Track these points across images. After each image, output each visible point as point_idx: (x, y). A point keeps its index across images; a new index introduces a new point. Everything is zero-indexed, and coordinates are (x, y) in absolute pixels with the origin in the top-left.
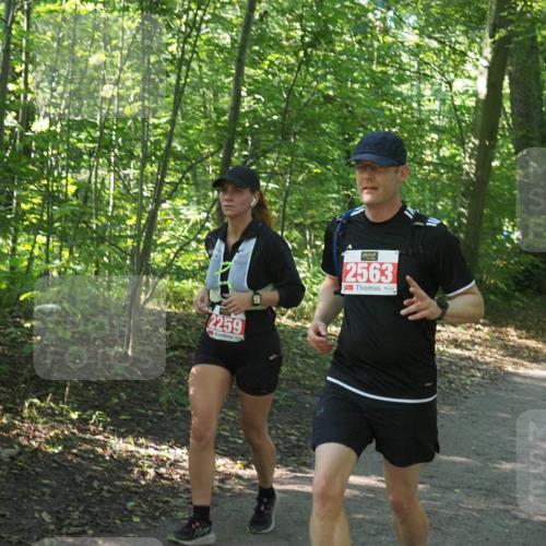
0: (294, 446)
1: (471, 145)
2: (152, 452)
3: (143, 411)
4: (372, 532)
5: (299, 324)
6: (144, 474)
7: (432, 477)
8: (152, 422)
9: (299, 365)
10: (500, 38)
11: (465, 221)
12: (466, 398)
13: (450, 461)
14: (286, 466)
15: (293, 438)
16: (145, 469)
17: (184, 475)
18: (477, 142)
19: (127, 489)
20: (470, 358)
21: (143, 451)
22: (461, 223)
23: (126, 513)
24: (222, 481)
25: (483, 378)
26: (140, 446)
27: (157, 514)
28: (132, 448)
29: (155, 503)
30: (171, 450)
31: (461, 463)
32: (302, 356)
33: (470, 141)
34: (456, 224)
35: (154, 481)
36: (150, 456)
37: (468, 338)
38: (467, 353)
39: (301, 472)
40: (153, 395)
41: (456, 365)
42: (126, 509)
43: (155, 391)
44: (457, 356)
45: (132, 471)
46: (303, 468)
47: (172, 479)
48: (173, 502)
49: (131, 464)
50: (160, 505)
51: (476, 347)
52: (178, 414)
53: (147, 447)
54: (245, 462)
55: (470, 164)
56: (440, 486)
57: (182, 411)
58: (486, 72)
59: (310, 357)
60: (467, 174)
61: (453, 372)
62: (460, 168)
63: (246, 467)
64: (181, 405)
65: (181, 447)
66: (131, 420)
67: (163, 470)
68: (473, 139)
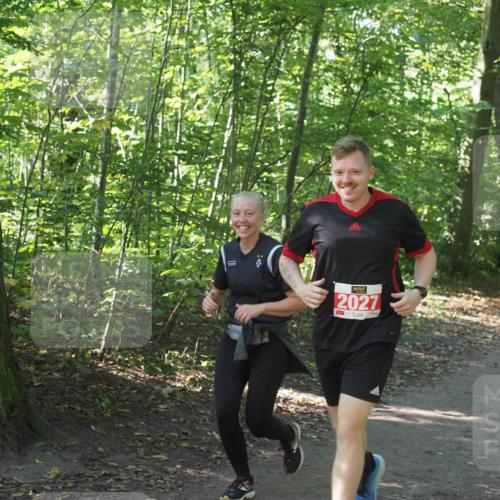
1: (466, 143)
11: (460, 208)
12: (486, 354)
18: (471, 141)
22: (456, 210)
33: (465, 140)
34: (452, 210)
41: (469, 329)
55: (465, 159)
60: (463, 168)
61: (469, 334)
68: (468, 139)
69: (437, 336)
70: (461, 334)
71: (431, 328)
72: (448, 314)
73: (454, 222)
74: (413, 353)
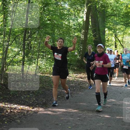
0: (44, 103)
1: (82, 32)
2: (9, 106)
3: (6, 96)
4: (66, 122)
5: (43, 75)
6: (7, 111)
7: (79, 108)
8: (8, 99)
9: (44, 84)
10: (89, 6)
11: (82, 50)
12: (85, 90)
13: (83, 104)
14: (43, 108)
15: (44, 101)
16: (7, 110)
17: (17, 111)
18: (84, 31)
19: (3, 115)
20: (85, 81)
21: (7, 106)
22: (81, 50)
23: (3, 121)
24: (27, 112)
25: (88, 85)
26: (6, 105)
27: (11, 121)
28: (4, 105)
29: (10, 118)
30: (14, 105)
31: (85, 105)
32: (45, 82)
33: (82, 31)
35: (10, 113)
36: (8, 107)
37: (84, 76)
38: (84, 80)
39: (46, 109)
40: (8, 92)
41: (82, 83)
42: (3, 120)
43: (9, 92)
44: (82, 80)
45: (4, 111)
46: (47, 108)
47: (14, 112)
48: (15, 118)
49: (4, 109)
50: (12, 119)
51: (86, 78)
52: (15, 97)
53: (8, 105)
54: (33, 107)
55: (82, 36)
56: (81, 110)
57: (16, 96)
58: (85, 15)
59: (47, 82)
60: (82, 38)
61: (81, 84)
62: (80, 37)
63: (33, 108)
64: (15, 94)
65: (16, 105)
66: (3, 99)
67: (12, 110)
68: (83, 31)
69: (71, 85)
70: (79, 84)
71: (70, 83)
72: (76, 79)
73: (80, 54)
74: (63, 91)
